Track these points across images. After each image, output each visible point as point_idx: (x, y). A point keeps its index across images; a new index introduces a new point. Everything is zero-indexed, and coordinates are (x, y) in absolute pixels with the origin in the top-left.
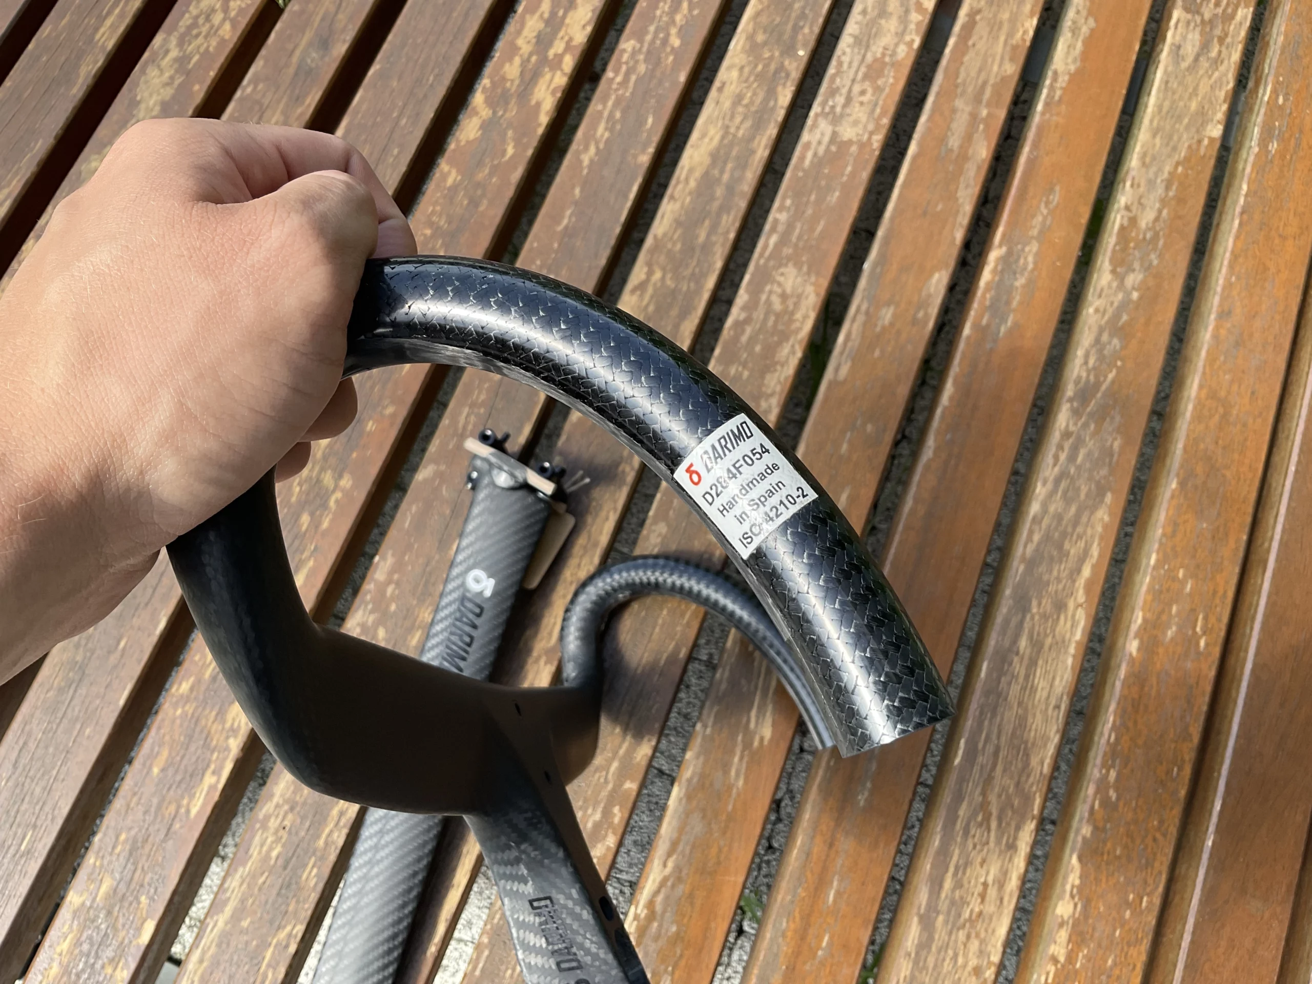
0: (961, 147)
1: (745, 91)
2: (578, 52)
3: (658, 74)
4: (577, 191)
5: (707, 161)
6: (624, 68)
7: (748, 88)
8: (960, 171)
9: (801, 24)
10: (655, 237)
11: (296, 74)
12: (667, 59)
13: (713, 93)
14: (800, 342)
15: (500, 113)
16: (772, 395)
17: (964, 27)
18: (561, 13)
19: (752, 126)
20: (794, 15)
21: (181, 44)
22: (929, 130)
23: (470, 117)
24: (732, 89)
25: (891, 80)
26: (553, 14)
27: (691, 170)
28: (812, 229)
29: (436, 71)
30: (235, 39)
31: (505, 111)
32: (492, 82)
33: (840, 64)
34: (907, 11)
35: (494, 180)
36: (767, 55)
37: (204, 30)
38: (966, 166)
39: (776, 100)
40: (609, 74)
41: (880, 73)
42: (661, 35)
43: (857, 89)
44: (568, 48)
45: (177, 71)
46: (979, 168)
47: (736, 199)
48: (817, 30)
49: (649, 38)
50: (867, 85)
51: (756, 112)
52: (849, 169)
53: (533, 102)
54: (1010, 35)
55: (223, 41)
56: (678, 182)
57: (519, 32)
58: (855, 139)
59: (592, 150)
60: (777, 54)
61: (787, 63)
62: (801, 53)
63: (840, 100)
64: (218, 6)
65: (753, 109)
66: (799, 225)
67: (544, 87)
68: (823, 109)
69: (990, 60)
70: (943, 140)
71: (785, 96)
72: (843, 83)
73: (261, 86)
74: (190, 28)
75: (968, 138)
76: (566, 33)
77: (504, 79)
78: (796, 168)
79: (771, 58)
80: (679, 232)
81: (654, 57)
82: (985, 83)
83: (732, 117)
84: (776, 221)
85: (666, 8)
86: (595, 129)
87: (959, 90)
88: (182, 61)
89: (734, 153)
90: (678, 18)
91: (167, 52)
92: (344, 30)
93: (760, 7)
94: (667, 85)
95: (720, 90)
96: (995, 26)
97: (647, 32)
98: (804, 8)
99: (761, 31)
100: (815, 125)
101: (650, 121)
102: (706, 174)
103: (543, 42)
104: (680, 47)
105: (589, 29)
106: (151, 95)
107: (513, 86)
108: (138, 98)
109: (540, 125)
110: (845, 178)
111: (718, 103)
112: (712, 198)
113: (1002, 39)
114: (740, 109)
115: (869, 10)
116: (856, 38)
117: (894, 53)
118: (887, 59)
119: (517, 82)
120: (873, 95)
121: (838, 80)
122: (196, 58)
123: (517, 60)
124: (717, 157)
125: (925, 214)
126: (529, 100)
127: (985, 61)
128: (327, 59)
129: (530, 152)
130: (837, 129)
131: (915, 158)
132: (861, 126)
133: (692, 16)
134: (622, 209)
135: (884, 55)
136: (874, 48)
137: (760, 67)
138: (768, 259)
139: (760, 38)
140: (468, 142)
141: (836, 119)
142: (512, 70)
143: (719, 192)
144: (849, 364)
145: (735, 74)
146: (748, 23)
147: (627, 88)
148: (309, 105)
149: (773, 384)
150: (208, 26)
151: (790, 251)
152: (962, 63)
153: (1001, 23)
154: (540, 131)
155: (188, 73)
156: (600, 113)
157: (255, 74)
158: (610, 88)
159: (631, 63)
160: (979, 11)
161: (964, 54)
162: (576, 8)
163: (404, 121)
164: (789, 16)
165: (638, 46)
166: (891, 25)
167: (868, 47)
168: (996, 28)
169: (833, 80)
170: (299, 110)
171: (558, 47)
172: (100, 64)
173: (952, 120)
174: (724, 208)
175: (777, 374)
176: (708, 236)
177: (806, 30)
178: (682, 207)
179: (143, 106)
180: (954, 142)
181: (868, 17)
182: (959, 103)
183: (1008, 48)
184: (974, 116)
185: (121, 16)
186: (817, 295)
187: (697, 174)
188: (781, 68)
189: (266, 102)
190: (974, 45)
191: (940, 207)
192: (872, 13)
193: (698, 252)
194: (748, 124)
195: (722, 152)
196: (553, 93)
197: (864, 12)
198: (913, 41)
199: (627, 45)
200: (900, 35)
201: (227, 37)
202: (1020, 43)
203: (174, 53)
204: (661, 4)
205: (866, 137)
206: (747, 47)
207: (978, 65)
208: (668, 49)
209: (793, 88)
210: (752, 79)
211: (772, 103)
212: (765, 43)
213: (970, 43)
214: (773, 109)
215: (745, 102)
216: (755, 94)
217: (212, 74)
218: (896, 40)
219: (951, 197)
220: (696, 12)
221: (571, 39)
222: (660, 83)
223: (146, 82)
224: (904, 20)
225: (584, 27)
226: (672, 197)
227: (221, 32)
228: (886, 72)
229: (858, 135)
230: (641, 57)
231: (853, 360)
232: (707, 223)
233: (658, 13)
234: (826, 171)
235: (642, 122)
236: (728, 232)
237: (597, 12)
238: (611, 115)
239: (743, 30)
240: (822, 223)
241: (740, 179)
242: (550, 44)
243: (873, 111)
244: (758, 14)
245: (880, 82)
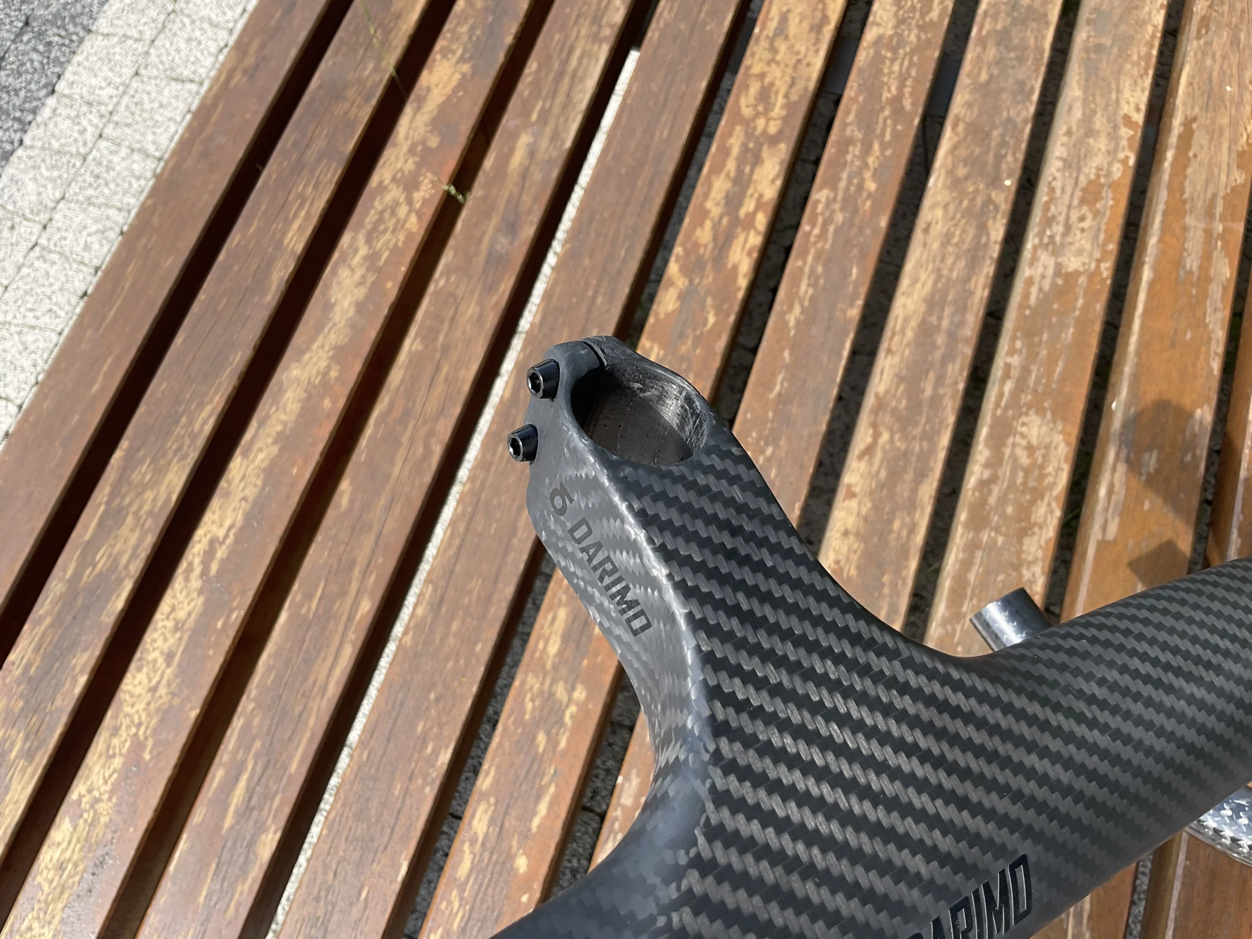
0: (1200, 267)
1: (952, 229)
2: (770, 209)
3: (857, 222)
4: (786, 354)
5: (923, 308)
6: (820, 220)
7: (955, 226)
8: (1204, 295)
9: (1003, 152)
10: (877, 396)
11: (487, 262)
12: (864, 204)
13: (918, 236)
14: (1057, 498)
15: (697, 281)
16: (1034, 562)
17: (1180, 137)
18: (747, 169)
19: (966, 266)
20: (993, 144)
21: (369, 240)
22: (1162, 253)
23: (667, 289)
24: (938, 229)
25: (1111, 202)
26: (740, 171)
27: (906, 320)
28: (1050, 373)
29: (627, 244)
30: (422, 232)
31: (701, 279)
32: (685, 250)
33: (1052, 190)
34: (1115, 127)
35: (698, 351)
36: (971, 189)
37: (391, 224)
38: (1210, 288)
39: (988, 235)
40: (805, 227)
41: (1098, 197)
42: (855, 181)
43: (1074, 215)
44: (759, 206)
45: (368, 270)
46: (1225, 289)
47: (960, 346)
48: (1021, 157)
49: (842, 185)
50: (1085, 209)
51: (969, 250)
52: (1080, 302)
53: (729, 266)
54: (1234, 141)
55: (410, 235)
56: (894, 334)
57: (706, 195)
58: (1082, 269)
59: (797, 309)
60: (981, 186)
61: (993, 195)
62: (1008, 183)
63: (1058, 229)
64: (402, 200)
65: (965, 247)
66: (1034, 368)
67: (739, 250)
68: (1041, 240)
69: (1216, 170)
70: (1178, 262)
71: (998, 231)
72: (1058, 210)
73: (453, 278)
74: (376, 224)
75: (1207, 257)
76: (755, 190)
77: (696, 246)
78: (1022, 306)
79: (977, 191)
80: (902, 387)
81: (850, 204)
82: (1214, 196)
83: (943, 258)
84: (1008, 366)
85: (857, 152)
86: (798, 287)
87: (1188, 206)
88: (372, 258)
89: (950, 297)
90: (871, 160)
91: (356, 250)
92: (530, 211)
93: (956, 139)
94: (868, 231)
95: (926, 231)
96: (1215, 134)
97: (840, 179)
98: (1003, 135)
99: (961, 164)
100: (1034, 259)
101: (855, 271)
102: (923, 323)
103: (733, 202)
104: (876, 191)
105: (779, 183)
106: (345, 296)
107: (707, 252)
108: (333, 300)
109: (739, 289)
110: (1077, 313)
111: (925, 245)
112: (934, 347)
113: (1225, 146)
114: (951, 249)
115: (1074, 129)
116: (1064, 160)
117: (1109, 174)
118: (1102, 180)
119: (710, 247)
120: (1094, 219)
121: (1053, 209)
122: (386, 255)
123: (708, 224)
124: (934, 303)
125: (1173, 345)
126: (726, 264)
127: (1210, 173)
128: (516, 243)
129: (732, 319)
130: (1059, 260)
131: (1152, 284)
132: (1085, 254)
133: (885, 157)
134: (837, 368)
135: (1098, 176)
136: (1086, 170)
137: (965, 203)
138: (1006, 409)
139: (962, 171)
140: (668, 315)
141: (1056, 250)
142: (704, 235)
143: (940, 340)
144: (1117, 520)
145: (939, 213)
146: (946, 158)
147: (826, 240)
148: (504, 292)
149: (1033, 550)
150: (394, 220)
151: (1029, 397)
152: (1186, 177)
153: (1221, 129)
154: (741, 295)
155: (379, 270)
156: (801, 269)
157: (447, 266)
158: (808, 241)
159: (827, 214)
160: (1194, 119)
161: (1186, 167)
162: (762, 162)
163: (599, 300)
164: (989, 145)
165: (832, 195)
166: (1101, 144)
167: (1079, 170)
168: (1216, 135)
169: (1046, 207)
170: (494, 299)
171: (749, 205)
172: (291, 269)
173: (1185, 239)
174: (948, 357)
175: (1036, 538)
176: (935, 387)
177: (1010, 158)
178: (902, 361)
179: (337, 309)
180: (1192, 262)
181: (1074, 137)
182: (1190, 221)
183: (1234, 156)
184: (1208, 233)
185: (307, 217)
186: (1068, 444)
187: (914, 323)
188: (989, 201)
189: (460, 293)
190: (1195, 156)
191: (1189, 336)
192: (1078, 134)
193: (925, 409)
194: (962, 264)
195: (937, 297)
196: (749, 254)
197: (1069, 133)
198: (1127, 158)
199: (820, 195)
200: (1112, 153)
201: (414, 230)
202: (1246, 148)
203: (363, 251)
204: (851, 149)
205: (1093, 266)
206: (949, 183)
207: (1204, 176)
208: (865, 194)
209: (1005, 221)
210: (959, 216)
211: (984, 240)
212: (967, 177)
213: (1191, 154)
214: (986, 245)
215: (955, 240)
216: (964, 231)
217: (404, 269)
218: (1109, 159)
219: (1200, 324)
220: (888, 153)
221: (761, 196)
222: (861, 230)
223: (339, 284)
224: (1114, 137)
225: (773, 181)
226: (889, 351)
227: (407, 225)
228: (1104, 194)
229: (1084, 264)
230: (837, 206)
231: (1121, 515)
232: (932, 375)
233: (849, 157)
234: (1055, 306)
235: (846, 274)
236: (956, 383)
237: (786, 164)
238: (812, 272)
239: (941, 166)
240: (1060, 364)
241: (961, 324)
242: (740, 204)
243: (1096, 237)
244: (955, 148)
245: (1098, 206)
